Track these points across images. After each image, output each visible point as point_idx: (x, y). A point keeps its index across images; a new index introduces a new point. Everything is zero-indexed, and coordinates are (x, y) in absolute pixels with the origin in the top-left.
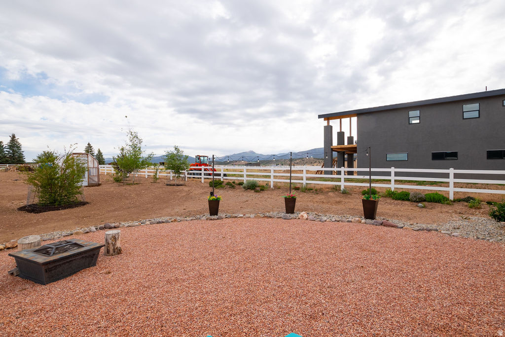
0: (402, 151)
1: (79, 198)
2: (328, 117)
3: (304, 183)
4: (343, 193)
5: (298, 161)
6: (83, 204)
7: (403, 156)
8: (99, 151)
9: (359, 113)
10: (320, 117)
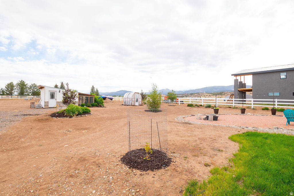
0: (277, 92)
1: (160, 109)
2: (236, 75)
3: (234, 106)
4: (253, 109)
5: (196, 95)
6: (161, 111)
7: (277, 94)
8: (97, 90)
9: (254, 74)
10: (232, 75)
